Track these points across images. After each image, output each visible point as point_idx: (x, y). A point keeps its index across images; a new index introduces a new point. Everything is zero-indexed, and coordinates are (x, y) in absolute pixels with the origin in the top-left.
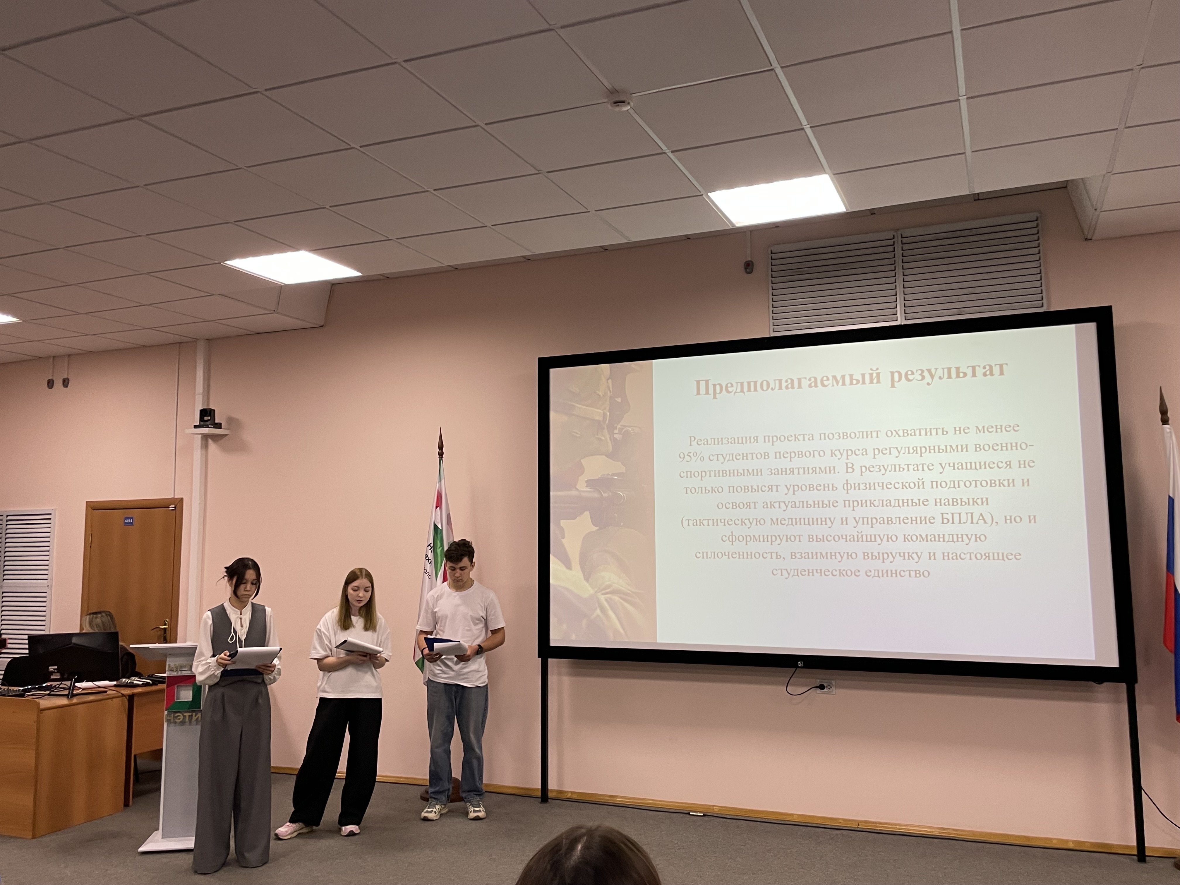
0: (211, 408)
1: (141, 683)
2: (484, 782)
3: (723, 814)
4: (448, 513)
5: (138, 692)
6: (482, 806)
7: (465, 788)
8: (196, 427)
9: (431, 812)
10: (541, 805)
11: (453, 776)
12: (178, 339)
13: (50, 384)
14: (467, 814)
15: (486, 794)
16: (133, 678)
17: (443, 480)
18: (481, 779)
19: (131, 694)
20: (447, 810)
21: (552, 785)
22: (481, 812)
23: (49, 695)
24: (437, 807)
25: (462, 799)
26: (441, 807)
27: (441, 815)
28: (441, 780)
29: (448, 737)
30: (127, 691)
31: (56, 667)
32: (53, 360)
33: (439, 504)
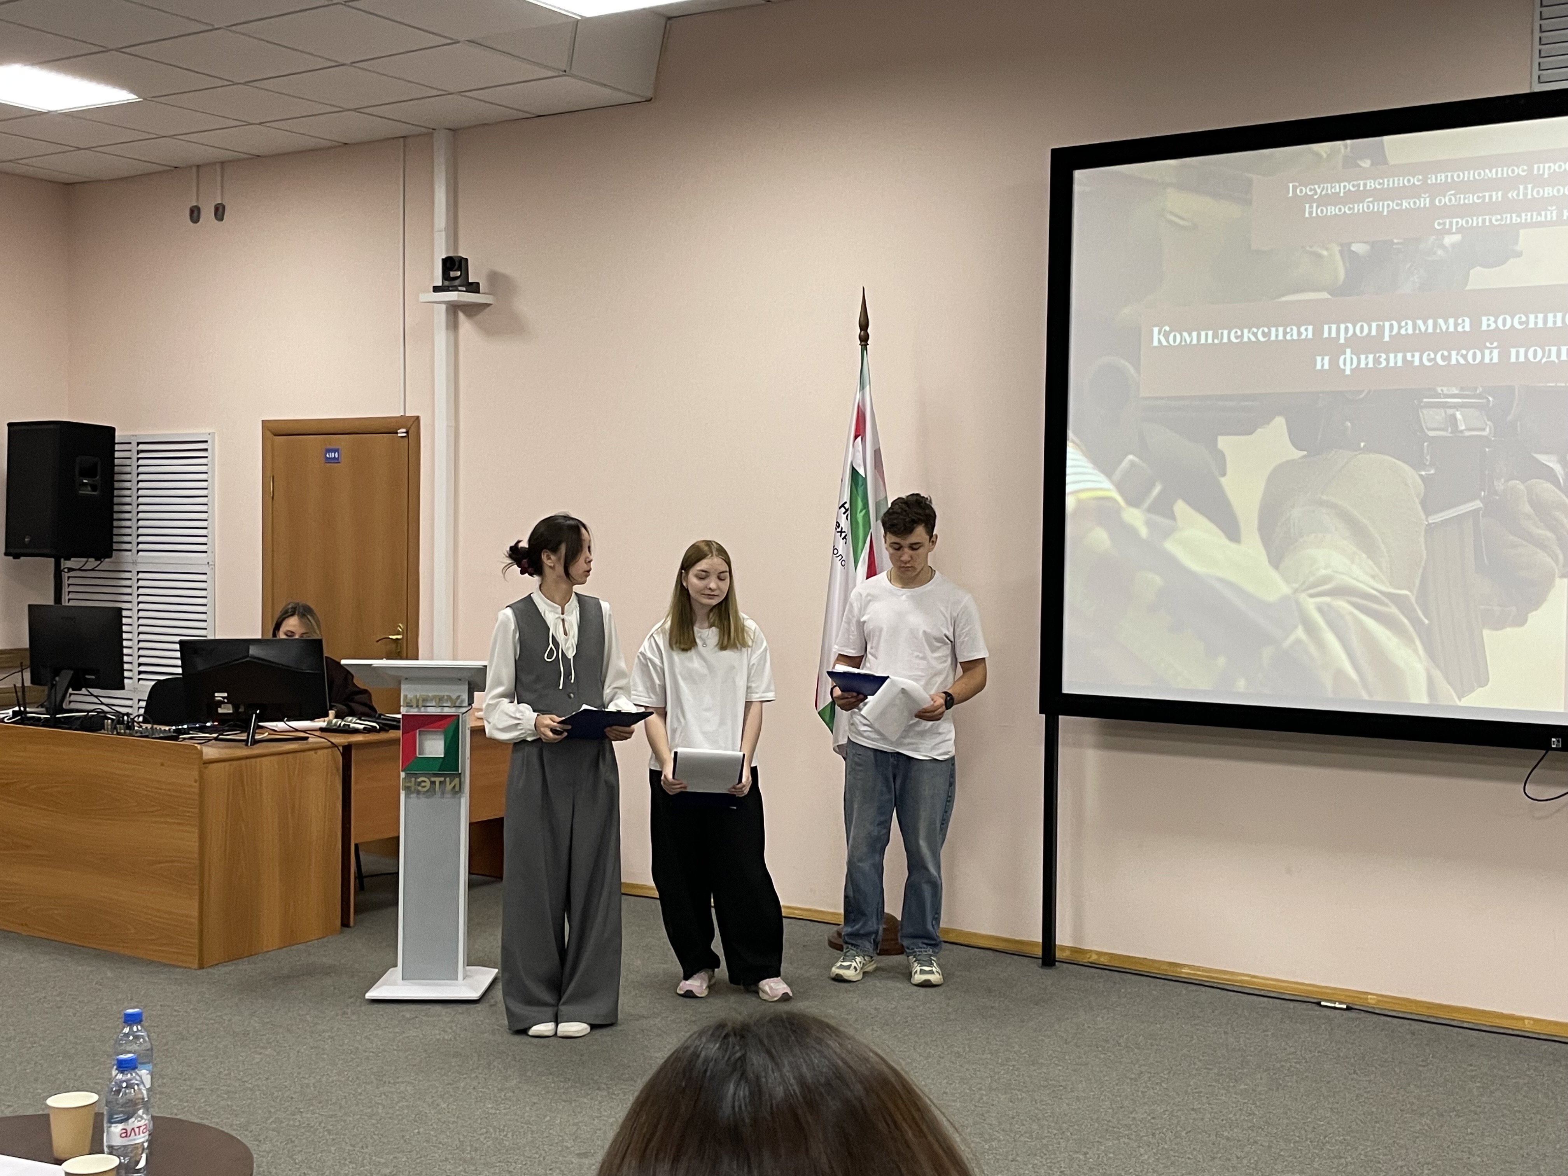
0: (460, 255)
1: (361, 727)
2: (942, 925)
3: (1385, 1009)
4: (878, 447)
5: (356, 741)
6: (935, 964)
7: (910, 930)
8: (436, 289)
9: (849, 967)
10: (1041, 970)
11: (885, 911)
12: (403, 130)
13: (195, 214)
14: (909, 976)
15: (944, 945)
16: (350, 719)
17: (868, 387)
18: (937, 918)
19: (346, 744)
20: (875, 966)
21: (1063, 938)
22: (933, 973)
23: (216, 739)
24: (858, 959)
25: (901, 951)
26: (865, 960)
27: (864, 973)
28: (864, 915)
29: (879, 844)
30: (340, 740)
31: (225, 695)
32: (198, 172)
33: (860, 432)
